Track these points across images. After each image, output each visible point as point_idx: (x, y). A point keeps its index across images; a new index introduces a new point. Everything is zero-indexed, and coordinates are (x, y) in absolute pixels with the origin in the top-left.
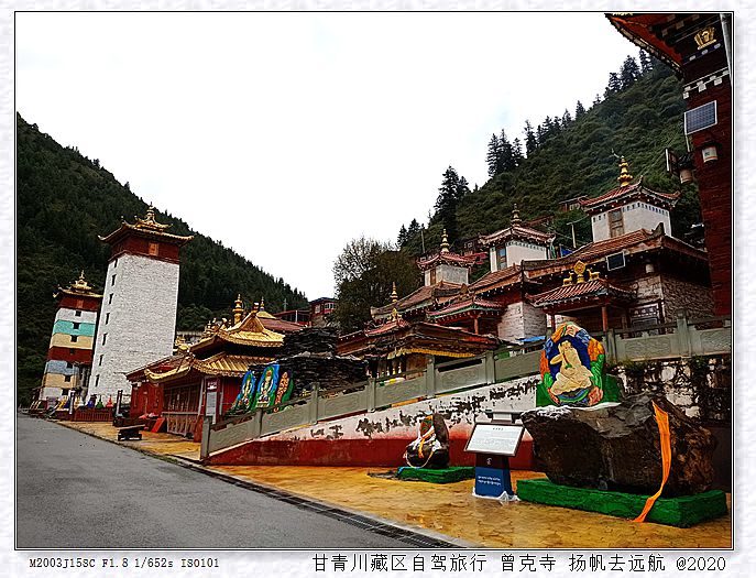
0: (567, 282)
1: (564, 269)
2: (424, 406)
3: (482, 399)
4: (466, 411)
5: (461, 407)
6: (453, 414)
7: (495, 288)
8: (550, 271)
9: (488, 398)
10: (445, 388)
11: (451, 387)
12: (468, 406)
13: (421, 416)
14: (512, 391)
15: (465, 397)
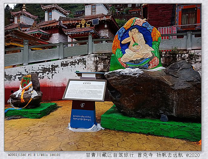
0: (78, 27)
1: (76, 22)
2: (21, 69)
3: (57, 66)
4: (47, 72)
5: (45, 70)
6: (40, 74)
7: (48, 26)
8: (71, 22)
9: (60, 66)
10: (34, 59)
11: (39, 59)
12: (48, 70)
13: (19, 75)
14: (72, 63)
15: (47, 65)
